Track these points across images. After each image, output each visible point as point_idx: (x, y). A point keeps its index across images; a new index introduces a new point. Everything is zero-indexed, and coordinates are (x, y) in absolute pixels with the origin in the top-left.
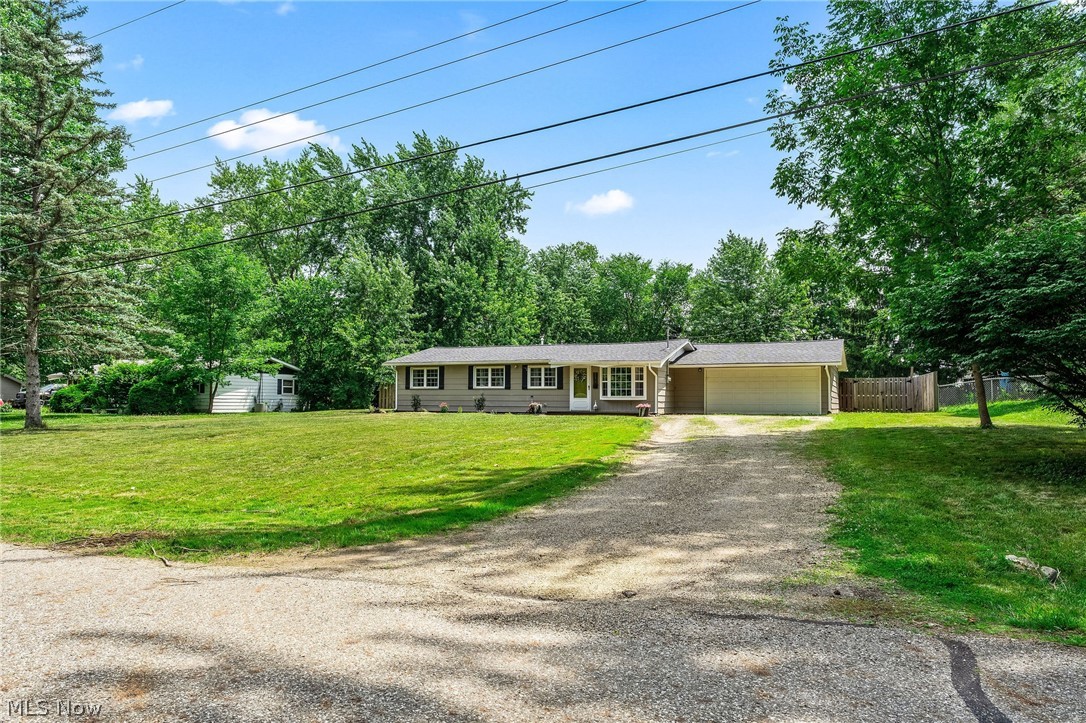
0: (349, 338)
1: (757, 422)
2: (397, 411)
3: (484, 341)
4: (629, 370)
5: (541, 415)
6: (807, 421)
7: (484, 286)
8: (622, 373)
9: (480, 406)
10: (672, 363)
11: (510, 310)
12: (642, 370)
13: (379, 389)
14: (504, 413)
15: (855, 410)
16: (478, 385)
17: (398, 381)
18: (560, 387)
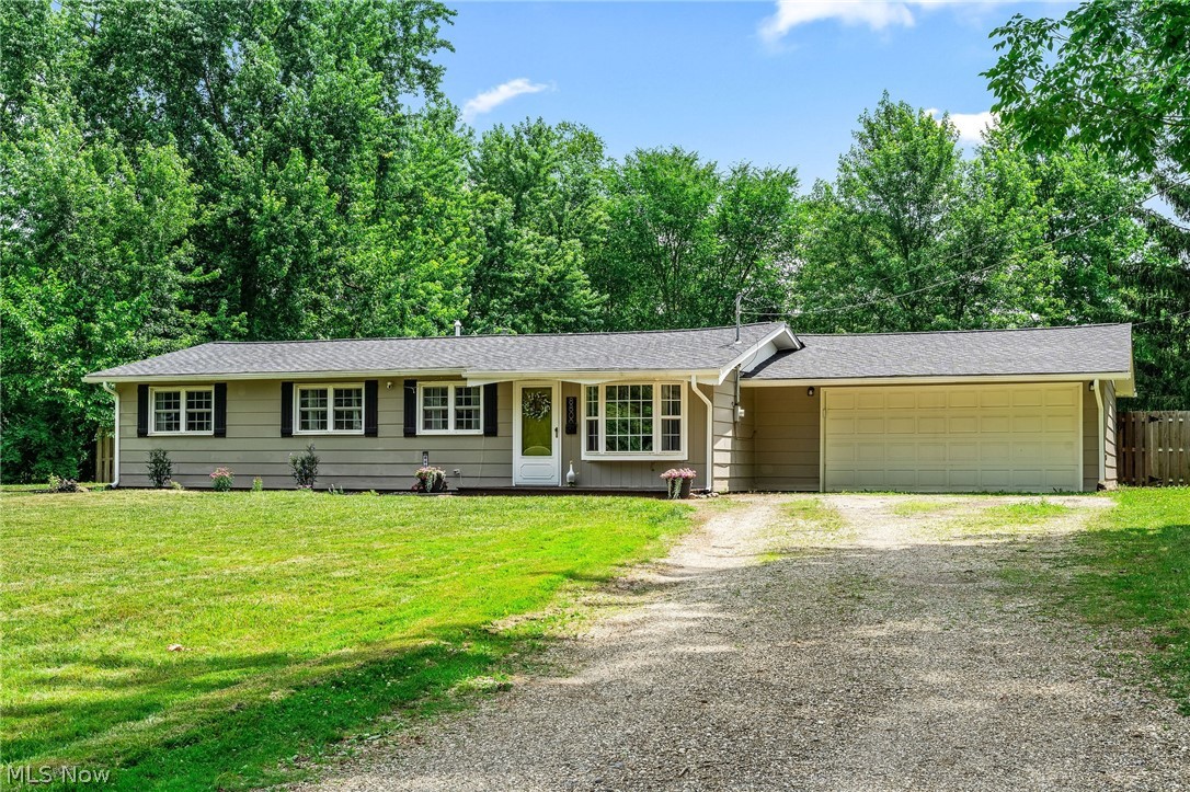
0: (24, 322)
1: (941, 508)
2: (118, 487)
3: (345, 329)
4: (648, 390)
5: (442, 497)
6: (1058, 508)
7: (342, 209)
8: (634, 396)
9: (306, 474)
10: (747, 375)
11: (403, 266)
12: (676, 390)
13: (98, 436)
14: (360, 491)
15: (1152, 482)
16: (305, 426)
17: (121, 419)
18: (491, 430)
